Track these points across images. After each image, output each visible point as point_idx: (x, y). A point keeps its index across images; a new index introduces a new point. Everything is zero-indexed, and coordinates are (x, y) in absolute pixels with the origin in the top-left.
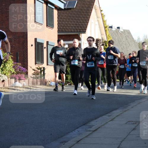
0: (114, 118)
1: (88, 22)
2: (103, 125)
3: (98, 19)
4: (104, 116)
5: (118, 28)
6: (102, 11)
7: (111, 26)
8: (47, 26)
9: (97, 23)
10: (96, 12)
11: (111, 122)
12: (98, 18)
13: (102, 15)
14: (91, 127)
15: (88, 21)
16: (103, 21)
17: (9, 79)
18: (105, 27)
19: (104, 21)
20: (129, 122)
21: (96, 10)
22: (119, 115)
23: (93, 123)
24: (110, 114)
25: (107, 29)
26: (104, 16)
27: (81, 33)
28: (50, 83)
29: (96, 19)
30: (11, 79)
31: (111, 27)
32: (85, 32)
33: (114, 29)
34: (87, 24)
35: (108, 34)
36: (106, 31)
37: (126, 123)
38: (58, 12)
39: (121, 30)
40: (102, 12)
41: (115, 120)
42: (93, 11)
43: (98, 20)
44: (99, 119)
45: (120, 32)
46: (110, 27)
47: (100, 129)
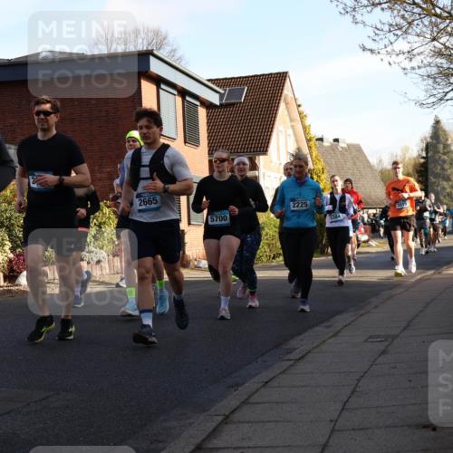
0: (339, 331)
1: (272, 131)
2: (316, 347)
3: (293, 124)
4: (317, 328)
5: (336, 140)
6: (299, 106)
7: (320, 136)
8: (185, 142)
9: (290, 132)
10: (287, 108)
11: (333, 339)
12: (291, 120)
13: (300, 114)
14: (290, 351)
15: (272, 128)
17: (111, 257)
18: (309, 141)
19: (305, 128)
20: (371, 337)
21: (287, 104)
22: (349, 324)
23: (294, 343)
24: (328, 324)
25: (312, 143)
26: (306, 116)
27: (259, 155)
28: (196, 263)
29: (289, 124)
30: (114, 257)
31: (321, 139)
32: (266, 151)
33: (326, 144)
34: (270, 135)
35: (314, 155)
36: (310, 148)
37: (366, 341)
38: (208, 113)
39: (342, 144)
40: (301, 109)
41: (340, 334)
42: (282, 106)
43: (292, 127)
44: (307, 334)
45: (340, 149)
46: (318, 140)
47: (310, 355)
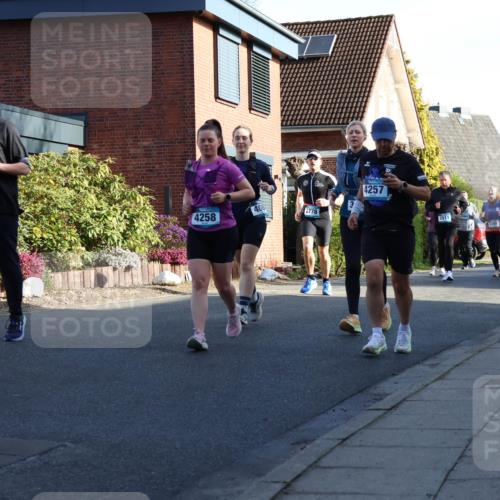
0: (448, 372)
2: (416, 392)
3: (397, 86)
4: (419, 367)
5: (457, 110)
6: (408, 62)
7: (435, 104)
8: (250, 109)
9: (394, 97)
10: (391, 66)
11: (439, 382)
12: (396, 82)
13: (408, 73)
14: (380, 398)
15: (369, 92)
16: (413, 92)
17: (145, 262)
18: (419, 110)
21: (390, 59)
22: (461, 363)
23: (386, 386)
25: (423, 114)
26: (416, 76)
28: (260, 272)
29: (392, 87)
30: (149, 261)
31: (436, 109)
33: (443, 114)
34: (366, 102)
35: (426, 130)
36: (420, 120)
38: (282, 70)
39: (465, 115)
40: (409, 66)
41: (450, 376)
42: (384, 62)
43: (397, 90)
44: (404, 374)
45: (462, 122)
46: (432, 108)
47: (407, 404)
